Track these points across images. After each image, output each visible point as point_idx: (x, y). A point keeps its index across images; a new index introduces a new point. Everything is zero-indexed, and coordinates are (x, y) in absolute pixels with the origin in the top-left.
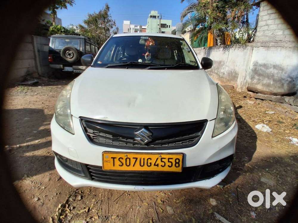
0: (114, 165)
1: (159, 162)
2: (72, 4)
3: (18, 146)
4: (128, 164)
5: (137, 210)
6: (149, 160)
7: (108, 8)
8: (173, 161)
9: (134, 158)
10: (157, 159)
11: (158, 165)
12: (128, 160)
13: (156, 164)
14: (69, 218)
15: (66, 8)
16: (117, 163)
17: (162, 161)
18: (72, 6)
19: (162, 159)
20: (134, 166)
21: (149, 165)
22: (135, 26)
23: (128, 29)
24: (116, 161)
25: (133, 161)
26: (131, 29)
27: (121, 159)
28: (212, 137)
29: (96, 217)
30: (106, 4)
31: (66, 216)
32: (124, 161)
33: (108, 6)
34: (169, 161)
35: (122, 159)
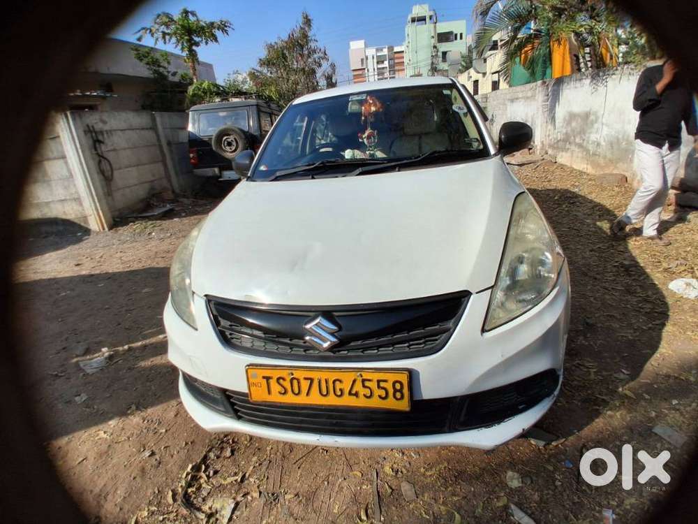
0: (269, 392)
1: (358, 387)
2: (226, 30)
3: (126, 347)
4: (296, 391)
5: (337, 485)
6: (337, 383)
7: (308, 21)
8: (389, 386)
9: (306, 379)
10: (354, 381)
11: (356, 395)
12: (295, 382)
13: (354, 392)
14: (204, 493)
15: (216, 40)
16: (275, 388)
17: (364, 386)
18: (227, 34)
19: (364, 381)
20: (308, 394)
21: (339, 393)
22: (377, 50)
23: (362, 60)
24: (273, 383)
25: (305, 385)
26: (367, 58)
27: (281, 381)
28: (483, 331)
29: (256, 495)
30: (303, 13)
31: (199, 489)
32: (287, 384)
33: (309, 18)
34: (379, 387)
35: (284, 379)
